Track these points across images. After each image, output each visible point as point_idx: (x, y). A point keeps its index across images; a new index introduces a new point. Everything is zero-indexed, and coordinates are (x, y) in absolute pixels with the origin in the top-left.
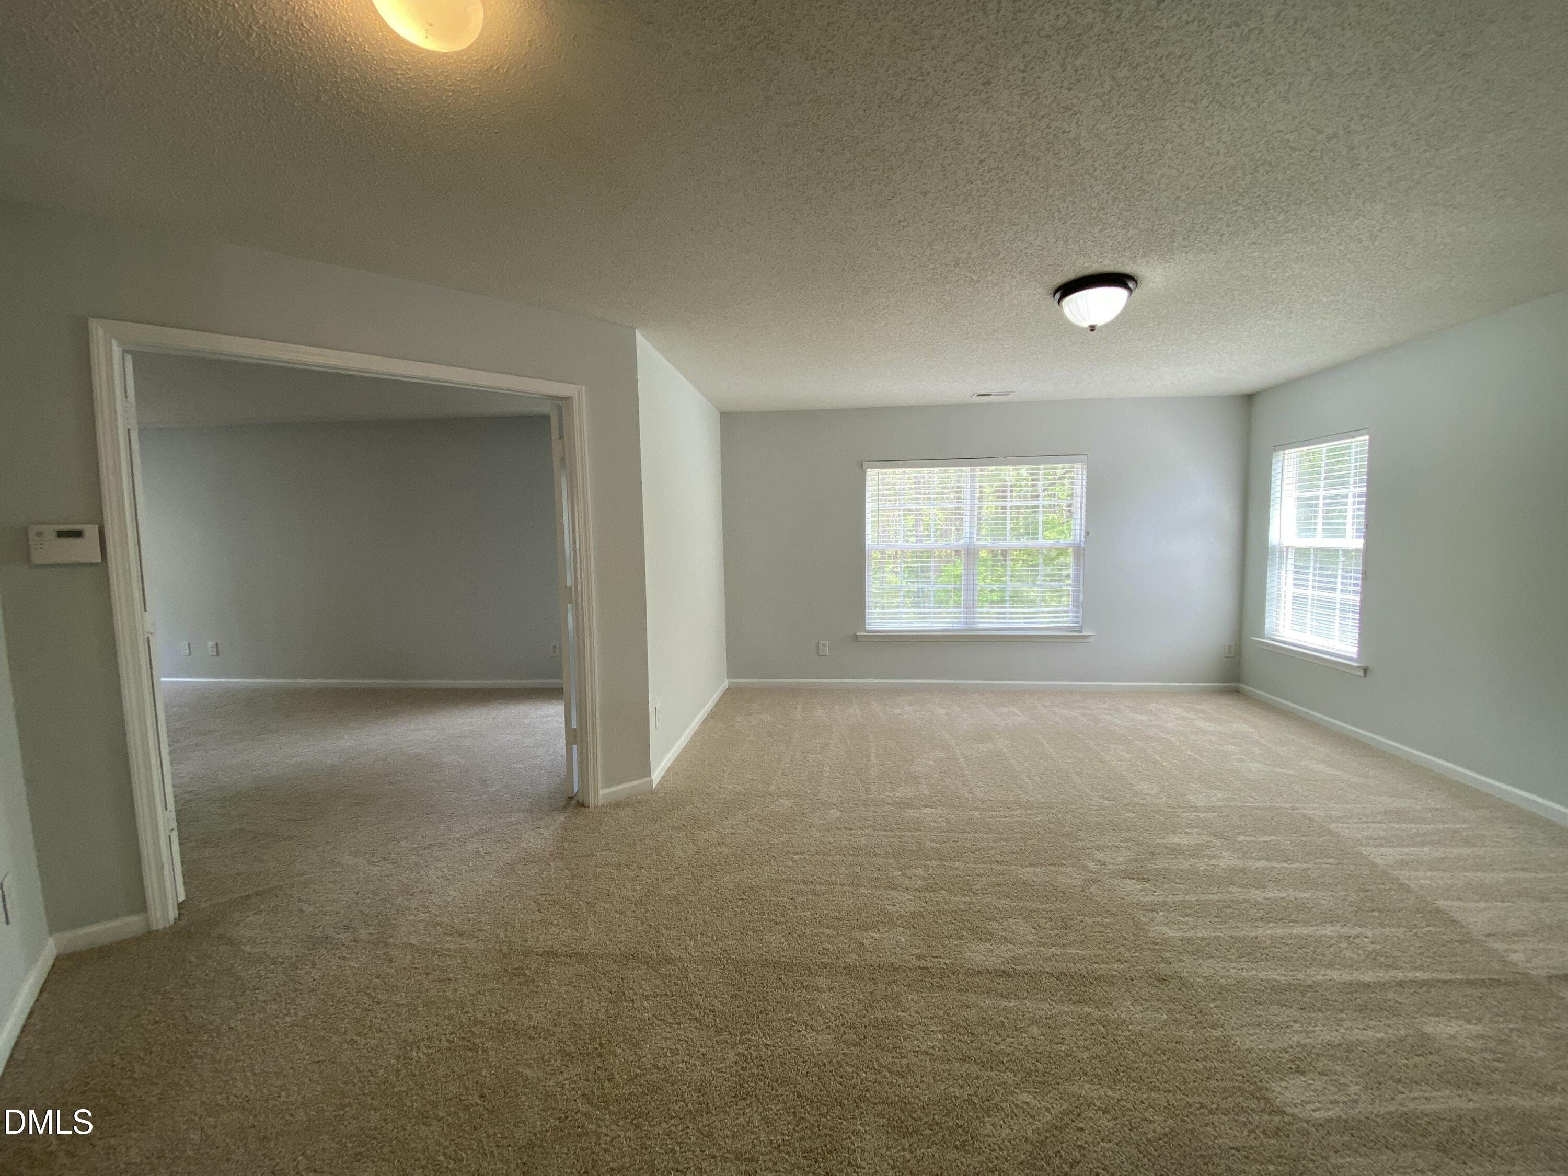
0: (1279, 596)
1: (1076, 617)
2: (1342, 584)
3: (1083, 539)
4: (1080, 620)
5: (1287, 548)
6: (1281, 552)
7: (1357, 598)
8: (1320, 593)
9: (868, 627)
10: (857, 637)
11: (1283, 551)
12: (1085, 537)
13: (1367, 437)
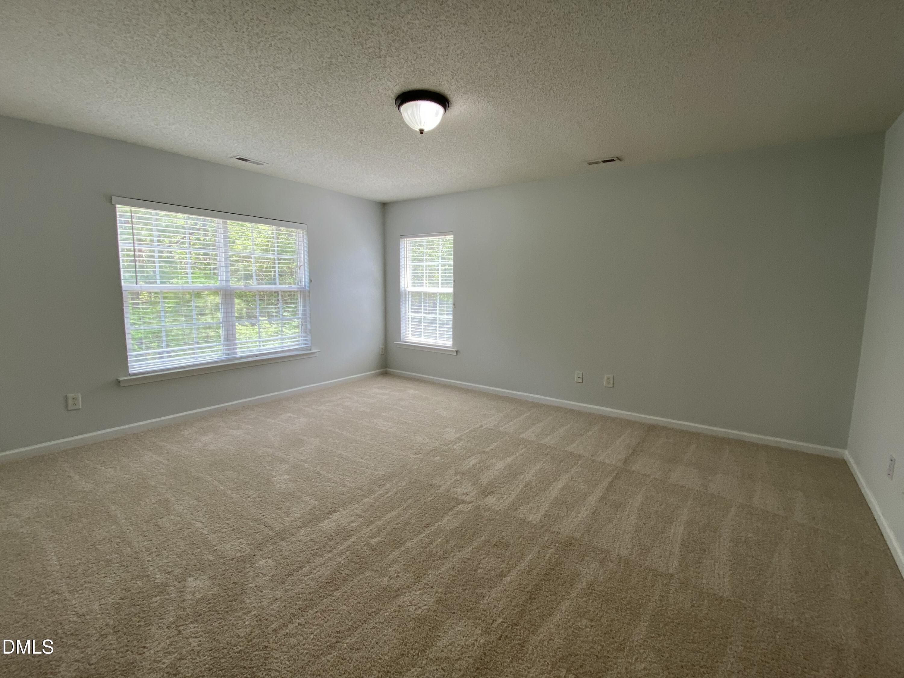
0: (406, 318)
1: (305, 340)
2: (439, 310)
3: (307, 285)
4: (309, 343)
5: (409, 292)
6: (406, 294)
7: (451, 317)
8: (430, 316)
9: (131, 371)
10: (119, 382)
11: (407, 293)
12: (310, 284)
13: (452, 236)
